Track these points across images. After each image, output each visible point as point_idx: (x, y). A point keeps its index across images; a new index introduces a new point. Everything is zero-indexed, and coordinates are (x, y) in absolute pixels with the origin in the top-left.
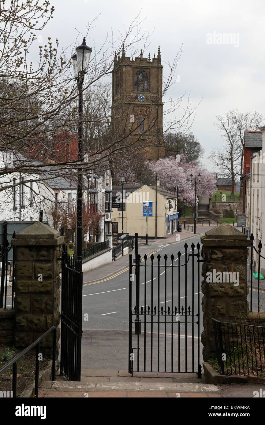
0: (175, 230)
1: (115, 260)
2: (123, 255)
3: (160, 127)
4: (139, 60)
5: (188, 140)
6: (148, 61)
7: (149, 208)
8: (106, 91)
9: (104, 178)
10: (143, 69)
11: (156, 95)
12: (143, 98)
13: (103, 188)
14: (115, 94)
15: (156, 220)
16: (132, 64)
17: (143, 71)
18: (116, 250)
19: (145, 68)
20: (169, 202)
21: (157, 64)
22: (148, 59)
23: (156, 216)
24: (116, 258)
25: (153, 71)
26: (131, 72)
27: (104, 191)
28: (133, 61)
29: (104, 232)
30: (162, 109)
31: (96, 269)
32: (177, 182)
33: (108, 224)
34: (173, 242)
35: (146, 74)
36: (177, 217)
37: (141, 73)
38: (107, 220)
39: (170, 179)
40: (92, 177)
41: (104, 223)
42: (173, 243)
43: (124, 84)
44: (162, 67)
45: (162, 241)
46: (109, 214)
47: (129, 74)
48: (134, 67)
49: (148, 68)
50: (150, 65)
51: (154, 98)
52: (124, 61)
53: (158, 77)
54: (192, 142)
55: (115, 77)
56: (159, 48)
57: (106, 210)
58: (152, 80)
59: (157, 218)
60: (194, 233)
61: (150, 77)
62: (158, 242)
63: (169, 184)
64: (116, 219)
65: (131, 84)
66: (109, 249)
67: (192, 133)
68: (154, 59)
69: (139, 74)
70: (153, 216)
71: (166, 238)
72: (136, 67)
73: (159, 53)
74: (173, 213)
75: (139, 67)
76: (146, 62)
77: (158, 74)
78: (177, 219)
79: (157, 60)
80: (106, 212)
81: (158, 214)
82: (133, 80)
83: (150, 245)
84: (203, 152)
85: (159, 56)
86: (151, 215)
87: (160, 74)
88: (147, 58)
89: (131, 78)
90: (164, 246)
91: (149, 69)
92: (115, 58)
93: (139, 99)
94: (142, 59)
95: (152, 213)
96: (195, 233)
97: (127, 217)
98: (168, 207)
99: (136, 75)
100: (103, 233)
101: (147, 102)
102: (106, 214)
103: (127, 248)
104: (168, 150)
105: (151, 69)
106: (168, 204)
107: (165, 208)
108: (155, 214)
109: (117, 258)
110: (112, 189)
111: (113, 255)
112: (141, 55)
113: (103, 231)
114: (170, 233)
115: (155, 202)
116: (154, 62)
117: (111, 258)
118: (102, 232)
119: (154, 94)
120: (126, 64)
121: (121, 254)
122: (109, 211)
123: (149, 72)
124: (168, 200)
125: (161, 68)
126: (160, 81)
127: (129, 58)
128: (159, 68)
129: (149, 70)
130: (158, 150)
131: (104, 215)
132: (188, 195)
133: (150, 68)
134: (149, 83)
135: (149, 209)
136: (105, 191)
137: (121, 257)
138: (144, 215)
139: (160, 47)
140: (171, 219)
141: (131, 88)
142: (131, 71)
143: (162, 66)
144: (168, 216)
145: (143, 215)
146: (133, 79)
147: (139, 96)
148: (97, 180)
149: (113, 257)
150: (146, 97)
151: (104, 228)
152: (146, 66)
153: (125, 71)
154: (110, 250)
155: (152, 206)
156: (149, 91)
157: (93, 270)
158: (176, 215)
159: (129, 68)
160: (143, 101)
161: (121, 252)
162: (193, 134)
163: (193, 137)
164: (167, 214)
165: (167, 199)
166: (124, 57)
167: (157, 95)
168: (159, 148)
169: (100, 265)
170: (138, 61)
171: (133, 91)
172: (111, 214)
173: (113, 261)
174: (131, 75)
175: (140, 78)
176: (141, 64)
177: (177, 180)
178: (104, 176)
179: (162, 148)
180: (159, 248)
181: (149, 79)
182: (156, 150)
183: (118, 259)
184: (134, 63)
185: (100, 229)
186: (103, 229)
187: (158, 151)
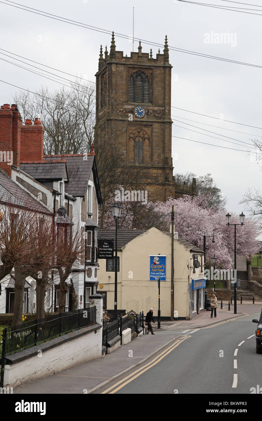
0: (202, 308)
1: (106, 354)
2: (121, 344)
3: (168, 156)
4: (136, 56)
5: (203, 185)
6: (150, 57)
7: (161, 267)
8: (87, 96)
9: (84, 200)
10: (142, 70)
11: (161, 108)
12: (142, 112)
13: (83, 220)
14: (100, 107)
15: (173, 287)
16: (126, 61)
17: (143, 72)
18: (109, 332)
19: (145, 68)
20: (194, 257)
21: (163, 63)
22: (150, 54)
23: (172, 281)
24: (108, 349)
25: (158, 72)
26: (125, 73)
27: (83, 224)
28: (126, 58)
29: (83, 301)
30: (171, 130)
31: (64, 371)
32: (200, 232)
33: (91, 288)
34: (204, 325)
35: (147, 77)
36: (205, 285)
37: (140, 75)
38: (88, 280)
39: (188, 228)
40: (61, 194)
41: (83, 286)
42: (206, 326)
43: (114, 91)
44: (171, 67)
45: (183, 323)
46: (93, 268)
47: (121, 77)
48: (129, 66)
49: (149, 68)
50: (153, 64)
51: (159, 112)
52: (113, 57)
53: (164, 82)
54: (210, 188)
55: (100, 82)
56: (166, 40)
57: (88, 261)
58: (155, 86)
59: (174, 283)
60: (233, 312)
61: (152, 81)
62: (178, 326)
63: (187, 235)
64: (104, 285)
65: (124, 91)
66: (95, 326)
67: (209, 175)
68: (158, 55)
69: (137, 77)
70: (167, 280)
71: (189, 319)
72: (131, 66)
73: (166, 46)
74: (199, 277)
75: (136, 66)
76: (147, 59)
77: (165, 78)
78: (204, 288)
79: (163, 57)
80: (87, 264)
81: (175, 277)
82: (128, 87)
83: (165, 330)
84: (225, 203)
85: (166, 50)
86: (164, 279)
87: (167, 77)
88: (148, 54)
89: (124, 82)
90: (191, 331)
91: (151, 69)
92: (101, 55)
93: (136, 113)
94: (140, 55)
95: (165, 275)
96: (235, 312)
97: (123, 282)
98: (192, 265)
99: (132, 78)
100: (81, 303)
101: (147, 118)
102: (87, 268)
103: (129, 330)
104: (179, 193)
105: (155, 69)
106: (192, 260)
107: (188, 266)
108: (170, 277)
109: (110, 350)
110: (98, 224)
111: (103, 340)
112: (140, 48)
113: (81, 300)
114: (195, 311)
115: (170, 257)
116: (159, 59)
117: (100, 347)
118: (79, 301)
119: (159, 106)
120: (117, 61)
121: (118, 341)
122: (92, 264)
123: (152, 74)
124: (192, 254)
125: (168, 69)
126: (167, 87)
127: (122, 53)
128: (165, 69)
129: (151, 71)
130: (165, 190)
131: (84, 271)
132: (217, 253)
133: (153, 68)
134: (151, 91)
135: (161, 269)
136: (86, 226)
137: (119, 348)
138: (152, 279)
139: (167, 38)
140: (196, 286)
141: (125, 97)
142: (124, 71)
143: (171, 65)
144: (193, 281)
145: (149, 279)
146: (128, 83)
147: (136, 109)
148: (71, 203)
149: (103, 345)
150: (147, 111)
151: (82, 294)
152: (147, 65)
153: (115, 72)
154: (99, 328)
155: (165, 264)
156: (151, 102)
157: (59, 373)
158: (203, 281)
159: (121, 68)
160: (142, 116)
161: (119, 337)
162: (210, 177)
163: (211, 180)
164: (191, 277)
165: (191, 251)
166: (113, 51)
167: (164, 108)
168: (167, 187)
169: (75, 361)
170: (135, 58)
171: (128, 101)
172: (96, 269)
173: (103, 355)
174: (125, 77)
175: (139, 83)
176: (140, 62)
177: (199, 229)
178: (83, 197)
179: (171, 187)
180: (185, 334)
181: (152, 85)
182: (162, 190)
183: (114, 351)
184: (129, 61)
185: (77, 296)
186: (81, 296)
187: (165, 192)
